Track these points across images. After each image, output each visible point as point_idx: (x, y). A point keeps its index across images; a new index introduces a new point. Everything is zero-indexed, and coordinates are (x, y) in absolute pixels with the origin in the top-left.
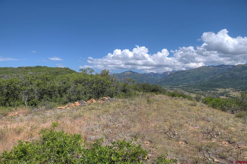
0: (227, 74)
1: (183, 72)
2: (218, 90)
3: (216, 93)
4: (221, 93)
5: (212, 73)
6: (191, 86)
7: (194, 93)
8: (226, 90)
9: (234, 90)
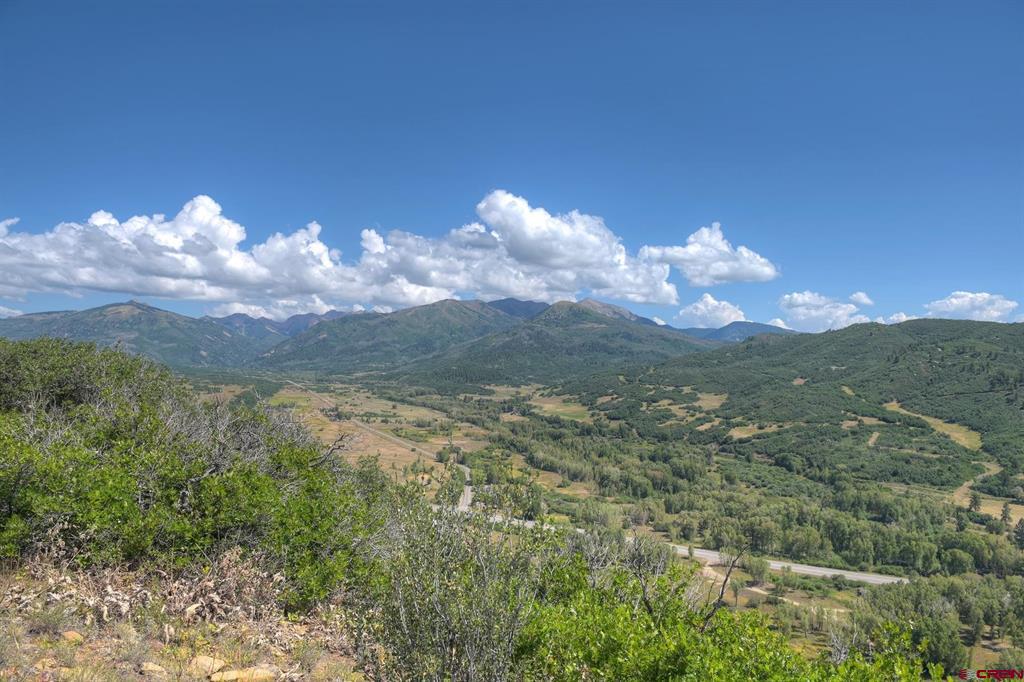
0: (523, 334)
1: (369, 319)
2: (492, 392)
3: (487, 401)
4: (505, 402)
5: (474, 328)
6: (398, 374)
7: (411, 403)
8: (519, 390)
9: (546, 392)
